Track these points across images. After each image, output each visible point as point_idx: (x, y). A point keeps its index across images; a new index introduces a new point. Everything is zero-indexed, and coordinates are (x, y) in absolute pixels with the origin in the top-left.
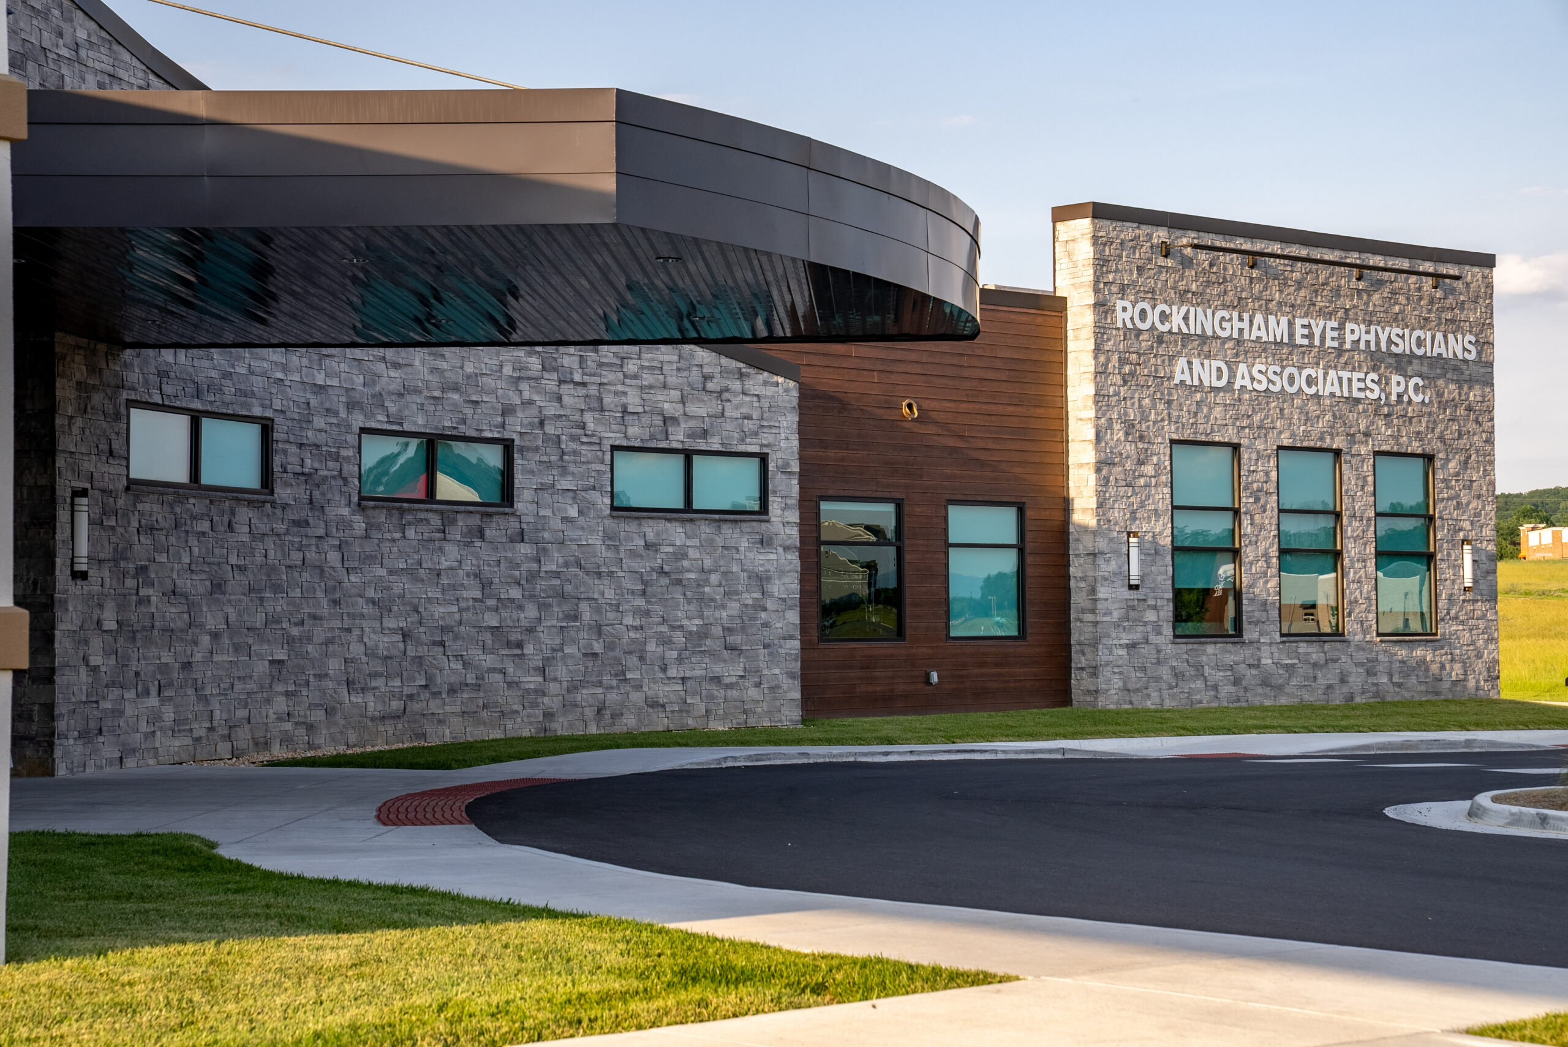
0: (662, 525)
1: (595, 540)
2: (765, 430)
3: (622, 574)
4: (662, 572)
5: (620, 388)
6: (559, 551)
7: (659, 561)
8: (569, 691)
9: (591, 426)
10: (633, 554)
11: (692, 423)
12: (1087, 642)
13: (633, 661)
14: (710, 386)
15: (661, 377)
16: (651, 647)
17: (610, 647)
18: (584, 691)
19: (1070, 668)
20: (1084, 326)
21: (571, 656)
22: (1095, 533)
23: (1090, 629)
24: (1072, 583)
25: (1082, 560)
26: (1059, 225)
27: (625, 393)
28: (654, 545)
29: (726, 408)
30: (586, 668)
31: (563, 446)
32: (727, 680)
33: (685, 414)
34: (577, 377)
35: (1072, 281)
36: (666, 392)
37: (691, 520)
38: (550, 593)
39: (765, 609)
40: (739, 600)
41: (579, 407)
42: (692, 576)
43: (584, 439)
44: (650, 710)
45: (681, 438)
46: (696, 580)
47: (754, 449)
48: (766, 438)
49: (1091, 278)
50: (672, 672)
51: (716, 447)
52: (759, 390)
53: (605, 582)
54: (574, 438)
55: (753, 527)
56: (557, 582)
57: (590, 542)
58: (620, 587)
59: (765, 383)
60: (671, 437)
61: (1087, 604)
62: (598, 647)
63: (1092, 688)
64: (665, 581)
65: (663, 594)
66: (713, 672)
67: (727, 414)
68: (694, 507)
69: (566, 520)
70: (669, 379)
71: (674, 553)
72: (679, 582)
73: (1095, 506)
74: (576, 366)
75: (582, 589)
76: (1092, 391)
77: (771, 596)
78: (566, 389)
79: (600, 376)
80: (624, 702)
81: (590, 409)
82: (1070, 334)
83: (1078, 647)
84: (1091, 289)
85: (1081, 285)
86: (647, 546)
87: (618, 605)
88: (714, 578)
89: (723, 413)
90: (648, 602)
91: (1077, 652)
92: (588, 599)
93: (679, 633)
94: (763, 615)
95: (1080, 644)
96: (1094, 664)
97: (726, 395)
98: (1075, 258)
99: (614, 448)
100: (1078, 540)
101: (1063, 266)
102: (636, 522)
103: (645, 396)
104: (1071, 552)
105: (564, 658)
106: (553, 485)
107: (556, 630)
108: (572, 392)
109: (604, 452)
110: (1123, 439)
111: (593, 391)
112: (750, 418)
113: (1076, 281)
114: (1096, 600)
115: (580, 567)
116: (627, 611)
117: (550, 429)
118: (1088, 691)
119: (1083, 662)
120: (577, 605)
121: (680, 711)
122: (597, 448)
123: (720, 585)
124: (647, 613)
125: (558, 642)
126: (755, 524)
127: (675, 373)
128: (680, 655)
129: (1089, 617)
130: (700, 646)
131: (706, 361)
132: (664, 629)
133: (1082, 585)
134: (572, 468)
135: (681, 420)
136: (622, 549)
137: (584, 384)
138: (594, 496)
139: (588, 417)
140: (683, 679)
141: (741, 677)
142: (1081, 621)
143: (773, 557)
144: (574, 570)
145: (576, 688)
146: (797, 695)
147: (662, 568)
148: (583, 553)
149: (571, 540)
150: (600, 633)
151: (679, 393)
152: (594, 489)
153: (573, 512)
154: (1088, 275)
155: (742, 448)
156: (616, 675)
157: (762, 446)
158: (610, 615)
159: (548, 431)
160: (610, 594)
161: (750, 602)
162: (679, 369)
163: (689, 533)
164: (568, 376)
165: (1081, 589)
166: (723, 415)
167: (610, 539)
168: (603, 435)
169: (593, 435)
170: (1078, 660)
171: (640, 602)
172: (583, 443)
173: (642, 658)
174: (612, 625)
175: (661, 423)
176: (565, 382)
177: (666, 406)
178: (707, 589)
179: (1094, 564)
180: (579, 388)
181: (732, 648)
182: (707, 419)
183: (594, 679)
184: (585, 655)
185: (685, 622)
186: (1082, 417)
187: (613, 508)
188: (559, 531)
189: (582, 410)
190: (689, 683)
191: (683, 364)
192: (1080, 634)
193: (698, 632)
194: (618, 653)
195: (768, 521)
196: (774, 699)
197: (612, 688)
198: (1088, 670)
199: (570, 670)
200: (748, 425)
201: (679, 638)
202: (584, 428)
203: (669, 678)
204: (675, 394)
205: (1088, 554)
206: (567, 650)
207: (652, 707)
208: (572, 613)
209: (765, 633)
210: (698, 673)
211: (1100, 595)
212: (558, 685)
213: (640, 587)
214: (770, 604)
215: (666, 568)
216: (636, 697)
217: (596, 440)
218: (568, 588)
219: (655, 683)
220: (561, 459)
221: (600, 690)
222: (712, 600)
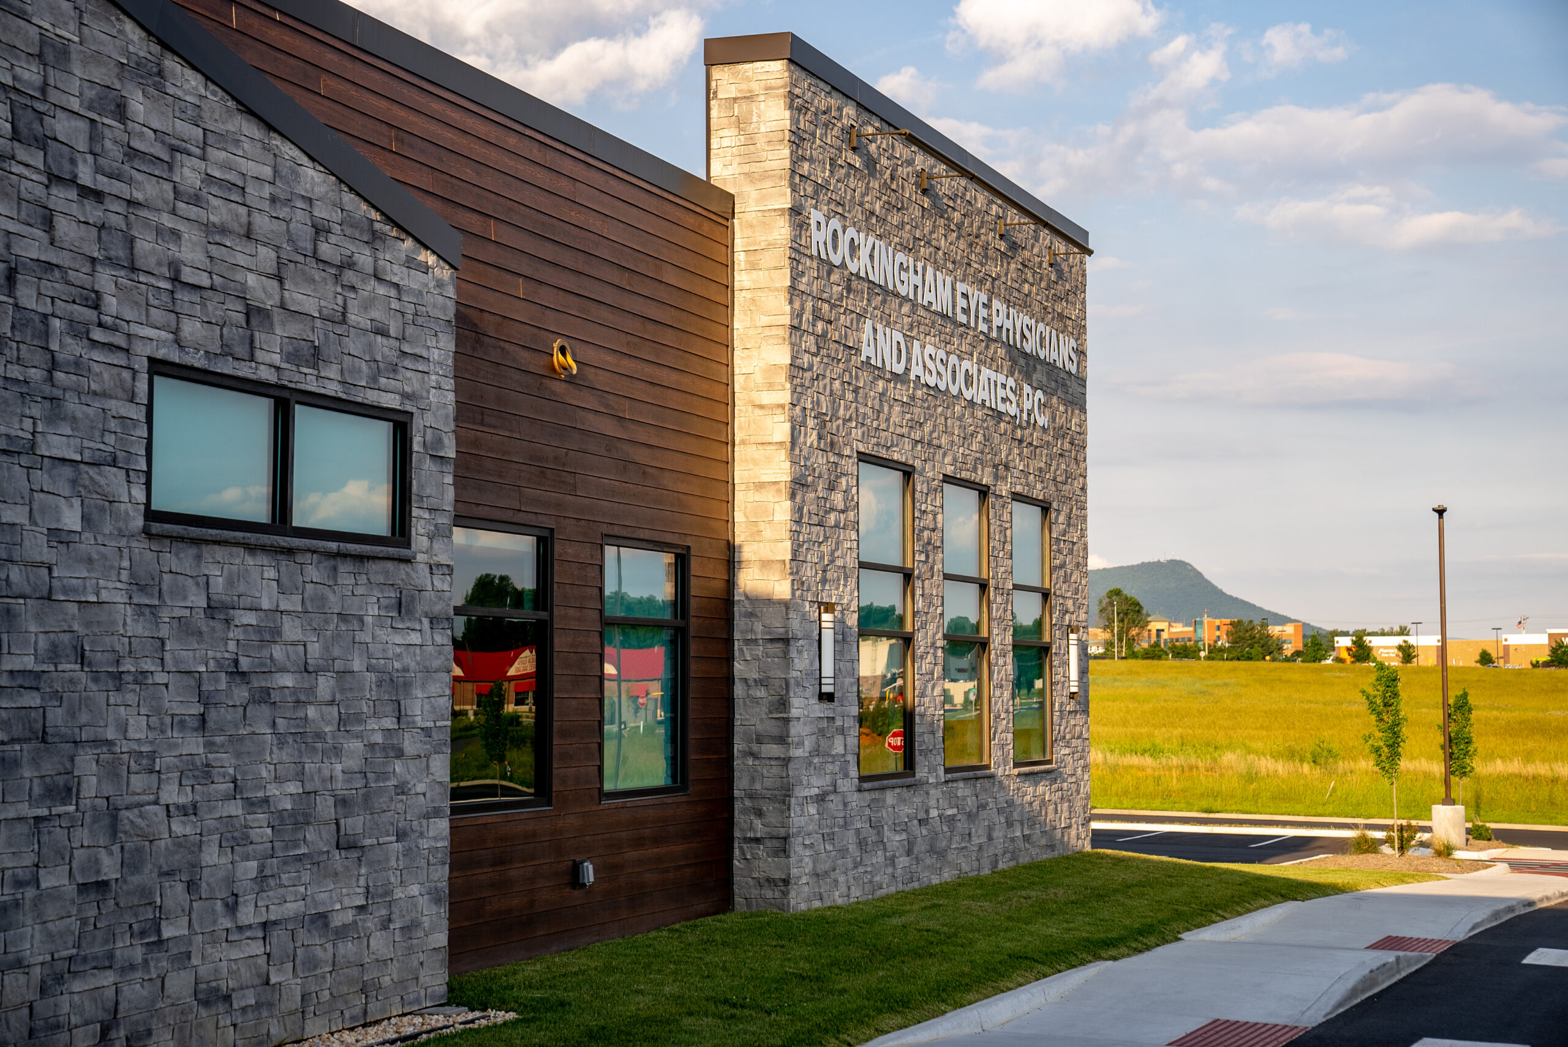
0: (241, 559)
1: (114, 592)
2: (407, 363)
3: (161, 678)
4: (237, 674)
5: (167, 221)
6: (39, 617)
7: (232, 646)
8: (43, 991)
9: (111, 304)
10: (185, 627)
11: (295, 329)
12: (768, 794)
13: (175, 894)
14: (326, 250)
15: (243, 210)
16: (211, 856)
17: (131, 863)
18: (77, 986)
19: (731, 839)
20: (771, 246)
21: (55, 894)
22: (786, 605)
23: (775, 771)
24: (739, 690)
25: (759, 651)
26: (717, 73)
27: (176, 234)
28: (226, 607)
29: (350, 303)
30: (84, 922)
31: (54, 346)
32: (337, 921)
33: (283, 306)
34: (85, 175)
35: (746, 168)
36: (250, 248)
37: (290, 552)
38: (17, 731)
39: (400, 754)
40: (359, 736)
41: (86, 250)
42: (288, 680)
43: (98, 335)
44: (203, 1012)
45: (276, 359)
46: (295, 690)
47: (391, 401)
48: (411, 382)
49: (787, 164)
50: (247, 915)
51: (332, 389)
52: (397, 274)
53: (131, 698)
54: (78, 331)
55: (386, 573)
56: (32, 700)
57: (105, 596)
58: (158, 711)
59: (410, 263)
60: (260, 355)
61: (771, 727)
62: (109, 867)
63: (778, 875)
64: (241, 694)
65: (236, 726)
66: (315, 903)
67: (352, 318)
68: (296, 523)
69: (58, 537)
70: (257, 218)
71: (258, 629)
72: (264, 696)
73: (788, 557)
74: (82, 145)
75: (84, 718)
76: (783, 357)
77: (412, 725)
78: (61, 198)
79: (130, 182)
80: (154, 1002)
81: (111, 261)
82: (740, 258)
83: (748, 803)
84: (785, 183)
85: (765, 175)
86: (212, 609)
87: (152, 756)
88: (325, 685)
89: (344, 314)
90: (209, 745)
91: (745, 811)
92: (96, 742)
93: (262, 817)
94: (398, 767)
95: (751, 797)
96: (782, 832)
97: (349, 276)
98: (751, 128)
99: (159, 367)
100: (751, 615)
101: (726, 142)
102: (193, 551)
103: (214, 250)
104: (737, 635)
105: (37, 902)
106: (33, 445)
107: (22, 829)
108: (74, 209)
109: (135, 373)
110: (815, 444)
111: (114, 214)
112: (383, 332)
113: (755, 168)
114: (787, 721)
115: (82, 658)
116: (169, 769)
117: (26, 295)
118: (768, 880)
119: (759, 828)
120: (72, 759)
121: (258, 1005)
122: (119, 359)
123: (332, 703)
124: (206, 773)
125: (29, 860)
126: (390, 565)
127: (266, 205)
128: (261, 868)
129: (773, 750)
130: (295, 844)
131: (320, 190)
132: (235, 808)
133: (761, 693)
134: (72, 405)
135: (276, 319)
136: (165, 615)
137: (98, 196)
138: (113, 479)
139: (105, 280)
140: (265, 925)
141: (361, 909)
142: (755, 756)
143: (415, 638)
144: (69, 666)
145: (59, 979)
146: (441, 939)
147: (236, 662)
148: (88, 624)
149: (65, 590)
150: (114, 830)
151: (273, 255)
152: (114, 463)
153: (71, 519)
154: (780, 157)
155: (372, 397)
156: (143, 934)
157: (405, 396)
158: (138, 782)
159: (24, 302)
160: (138, 729)
161: (378, 738)
162: (273, 199)
163: (285, 580)
164: (67, 166)
165: (756, 701)
166: (344, 321)
167: (143, 589)
168: (135, 329)
169: (115, 329)
170: (745, 823)
171: (194, 745)
172: (94, 343)
173: (191, 886)
174: (140, 805)
175: (241, 318)
176: (59, 179)
177: (251, 280)
178: (311, 712)
179: (785, 655)
180: (89, 204)
181: (345, 844)
182: (318, 323)
183: (98, 949)
184: (83, 888)
185: (273, 790)
186: (764, 402)
187: (151, 515)
188: (42, 564)
189: (93, 260)
190: (278, 936)
191: (280, 189)
192: (753, 780)
193: (293, 813)
194: (147, 876)
195: (408, 561)
196: (410, 951)
197: (132, 967)
198: (768, 843)
199: (50, 935)
200: (384, 348)
201: (261, 831)
202: (96, 307)
203: (240, 929)
204: (266, 256)
205: (771, 640)
206: (47, 881)
207: (206, 1003)
208: (61, 780)
209: (400, 807)
210: (292, 908)
211: (794, 712)
212: (22, 979)
213: (196, 709)
214: (410, 744)
215: (245, 664)
216: (180, 984)
217: (119, 340)
218: (57, 716)
219: (214, 942)
220: (51, 379)
221: (108, 979)
222: (319, 736)
